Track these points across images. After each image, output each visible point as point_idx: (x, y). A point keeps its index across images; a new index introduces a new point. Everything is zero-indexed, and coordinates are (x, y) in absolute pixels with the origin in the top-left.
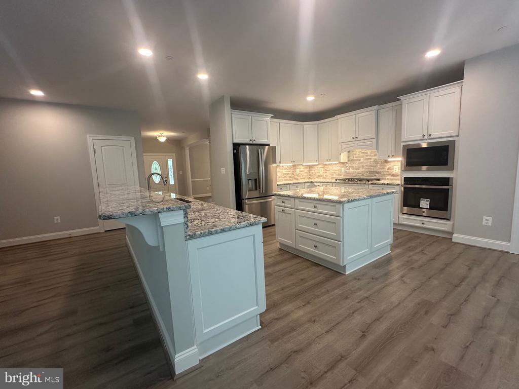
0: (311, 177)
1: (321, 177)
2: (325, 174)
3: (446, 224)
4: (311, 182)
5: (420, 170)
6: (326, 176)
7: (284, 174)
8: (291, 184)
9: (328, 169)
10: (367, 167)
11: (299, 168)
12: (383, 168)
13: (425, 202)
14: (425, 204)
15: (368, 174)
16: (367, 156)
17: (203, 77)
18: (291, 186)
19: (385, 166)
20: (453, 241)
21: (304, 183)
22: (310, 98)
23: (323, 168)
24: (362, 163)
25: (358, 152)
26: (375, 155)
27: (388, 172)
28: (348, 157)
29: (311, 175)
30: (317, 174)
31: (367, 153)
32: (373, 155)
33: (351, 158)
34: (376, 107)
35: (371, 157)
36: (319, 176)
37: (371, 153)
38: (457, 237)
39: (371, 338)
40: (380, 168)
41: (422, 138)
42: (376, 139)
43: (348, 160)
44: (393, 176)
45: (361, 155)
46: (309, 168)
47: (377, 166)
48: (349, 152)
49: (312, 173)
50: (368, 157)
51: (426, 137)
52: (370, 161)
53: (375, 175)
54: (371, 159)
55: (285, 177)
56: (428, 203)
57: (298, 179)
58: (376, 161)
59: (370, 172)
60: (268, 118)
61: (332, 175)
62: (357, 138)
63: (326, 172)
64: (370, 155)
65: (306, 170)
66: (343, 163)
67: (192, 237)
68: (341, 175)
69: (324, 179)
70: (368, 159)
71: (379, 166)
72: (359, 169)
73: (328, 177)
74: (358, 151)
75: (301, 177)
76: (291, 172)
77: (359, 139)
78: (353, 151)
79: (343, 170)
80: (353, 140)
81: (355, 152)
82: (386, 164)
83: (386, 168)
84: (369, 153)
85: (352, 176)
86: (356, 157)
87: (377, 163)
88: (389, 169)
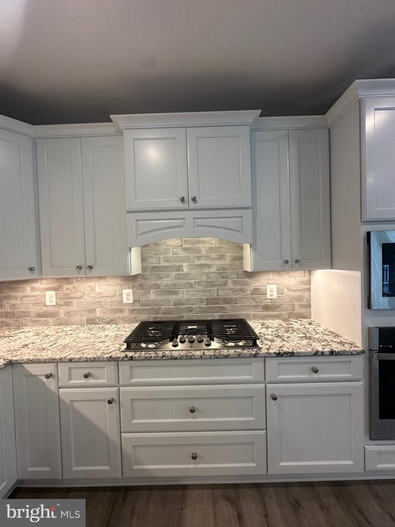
1: (50, 320)
2: (62, 311)
6: (68, 313)
9: (78, 294)
10: (201, 288)
12: (242, 290)
15: (203, 305)
16: (199, 258)
19: (246, 284)
23: (56, 289)
24: (186, 276)
25: (172, 249)
26: (221, 257)
27: (253, 299)
30: (34, 310)
31: (198, 250)
32: (214, 255)
33: (153, 261)
35: (208, 262)
36: (39, 315)
40: (234, 291)
43: (144, 269)
44: (266, 308)
45: (182, 254)
47: (226, 284)
49: (13, 306)
50: (203, 261)
52: (207, 270)
54: (209, 266)
58: (222, 272)
59: (208, 301)
61: (93, 311)
62: (194, 199)
63: (67, 304)
64: (208, 258)
68: (121, 311)
69: (58, 324)
70: (202, 266)
71: (230, 285)
72: (176, 293)
77: (198, 205)
78: (157, 244)
79: (128, 295)
80: (180, 205)
81: (164, 247)
82: (248, 280)
83: (249, 290)
84: (204, 252)
85: (157, 311)
86: (167, 261)
87: (227, 277)
88: (256, 291)
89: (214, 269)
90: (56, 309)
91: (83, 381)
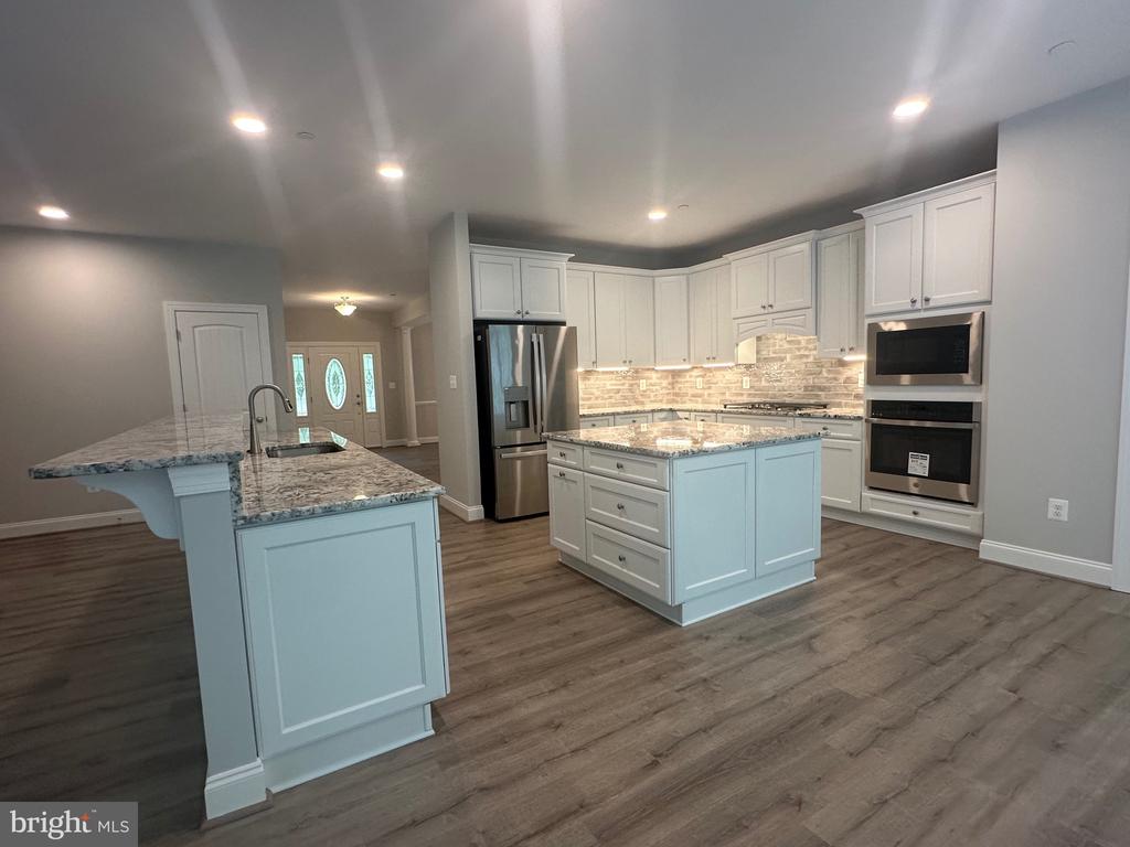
0: (679, 399)
1: (700, 399)
2: (706, 393)
3: (968, 515)
4: (671, 410)
5: (898, 384)
6: (709, 394)
7: (609, 391)
8: (618, 414)
9: (715, 381)
10: (799, 377)
11: (647, 378)
12: (835, 379)
13: (920, 461)
14: (919, 465)
15: (801, 392)
16: (799, 349)
17: (391, 173)
18: (617, 417)
19: (839, 373)
20: (981, 556)
21: (653, 411)
22: (657, 215)
23: (703, 376)
24: (788, 365)
25: (779, 341)
26: (817, 348)
27: (845, 387)
28: (758, 352)
29: (676, 395)
30: (690, 392)
31: (799, 342)
32: (811, 346)
33: (764, 353)
34: (811, 234)
35: (806, 353)
36: (693, 396)
37: (809, 341)
38: (990, 549)
39: (668, 769)
40: (828, 379)
41: (909, 307)
42: (811, 313)
43: (758, 360)
44: (854, 397)
45: (786, 346)
46: (673, 377)
47: (820, 373)
48: (759, 338)
49: (680, 388)
50: (802, 352)
51: (918, 305)
52: (805, 360)
53: (817, 396)
54: (807, 356)
55: (611, 397)
56: (927, 463)
57: (643, 403)
58: (818, 363)
59: (806, 388)
60: (562, 261)
61: (723, 393)
62: (771, 306)
63: (710, 388)
64: (806, 349)
65: (665, 383)
66: (749, 366)
67: (251, 522)
68: (742, 395)
69: (704, 402)
70: (802, 356)
71: (825, 375)
72: (781, 381)
73: (713, 399)
74: (779, 336)
75: (653, 399)
76: (626, 386)
77: (775, 309)
78: (768, 339)
79: (747, 382)
80: (762, 311)
81: (772, 341)
82: (841, 368)
83: (842, 379)
84: (803, 344)
85: (767, 396)
86: (774, 353)
87: (822, 366)
88: (848, 380)
89: (811, 359)
90: (700, 392)
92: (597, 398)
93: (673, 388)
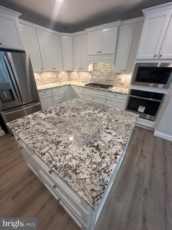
0: (71, 80)
1: (76, 80)
2: (78, 78)
4: (69, 85)
6: (79, 79)
7: (50, 78)
9: (81, 75)
10: (105, 76)
11: (61, 73)
12: (115, 78)
13: (142, 108)
14: (141, 109)
15: (105, 81)
16: (106, 68)
18: (53, 89)
20: (154, 135)
21: (64, 86)
23: (77, 74)
24: (102, 73)
25: (100, 65)
26: (112, 68)
27: (118, 81)
28: (94, 68)
29: (70, 78)
30: (74, 78)
31: (106, 66)
32: (110, 67)
33: (95, 68)
35: (108, 69)
36: (75, 79)
38: (157, 133)
40: (113, 78)
41: (153, 58)
42: (115, 55)
43: (94, 70)
44: (121, 84)
45: (102, 66)
46: (69, 73)
47: (111, 76)
48: (94, 64)
49: (71, 77)
51: (156, 58)
52: (107, 72)
53: (110, 83)
54: (108, 70)
55: (50, 80)
56: (144, 109)
57: (61, 82)
59: (107, 80)
61: (83, 79)
62: (101, 52)
63: (79, 77)
64: (108, 68)
65: (66, 75)
66: (91, 72)
68: (88, 80)
69: (78, 81)
70: (106, 70)
71: (113, 76)
72: (100, 77)
73: (80, 81)
74: (100, 63)
75: (63, 80)
76: (55, 76)
77: (102, 54)
78: (97, 64)
79: (90, 77)
80: (98, 54)
81: (98, 64)
82: (117, 75)
83: (117, 78)
84: (107, 66)
85: (95, 81)
86: (99, 68)
87: (112, 74)
88: (119, 79)
89: (109, 71)
90: (77, 78)
91: (78, 90)
92: (46, 81)
93: (69, 76)
